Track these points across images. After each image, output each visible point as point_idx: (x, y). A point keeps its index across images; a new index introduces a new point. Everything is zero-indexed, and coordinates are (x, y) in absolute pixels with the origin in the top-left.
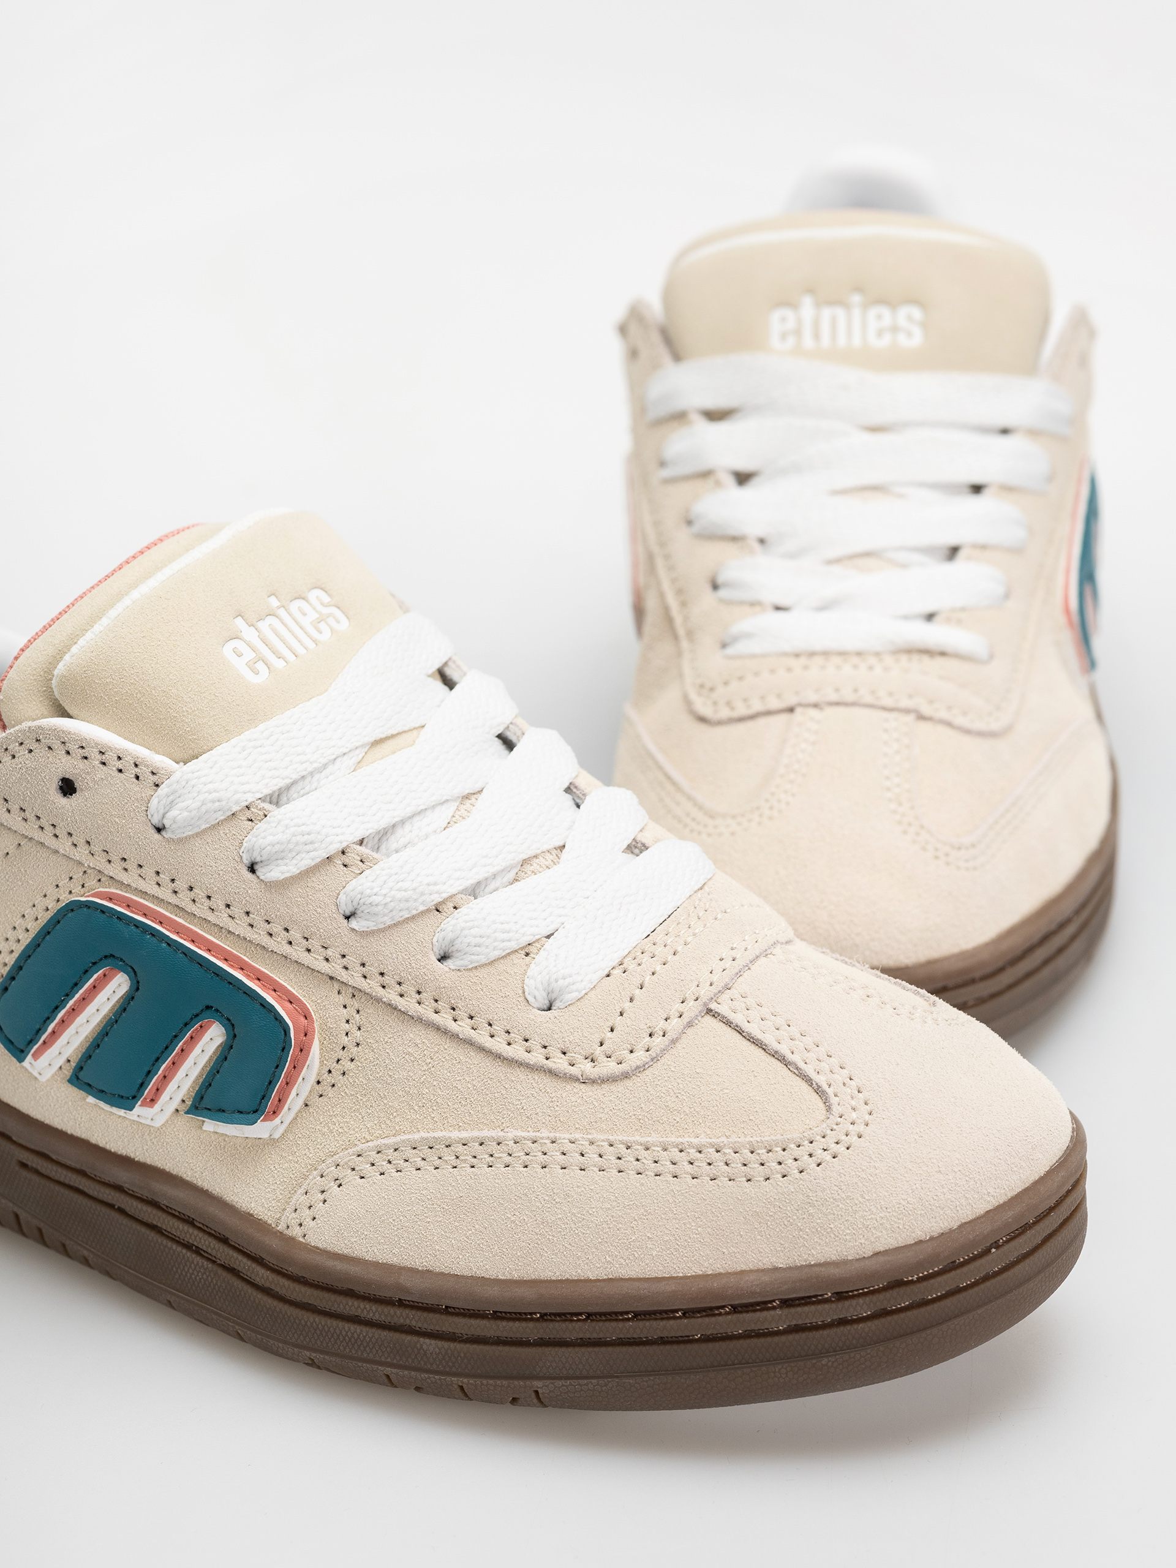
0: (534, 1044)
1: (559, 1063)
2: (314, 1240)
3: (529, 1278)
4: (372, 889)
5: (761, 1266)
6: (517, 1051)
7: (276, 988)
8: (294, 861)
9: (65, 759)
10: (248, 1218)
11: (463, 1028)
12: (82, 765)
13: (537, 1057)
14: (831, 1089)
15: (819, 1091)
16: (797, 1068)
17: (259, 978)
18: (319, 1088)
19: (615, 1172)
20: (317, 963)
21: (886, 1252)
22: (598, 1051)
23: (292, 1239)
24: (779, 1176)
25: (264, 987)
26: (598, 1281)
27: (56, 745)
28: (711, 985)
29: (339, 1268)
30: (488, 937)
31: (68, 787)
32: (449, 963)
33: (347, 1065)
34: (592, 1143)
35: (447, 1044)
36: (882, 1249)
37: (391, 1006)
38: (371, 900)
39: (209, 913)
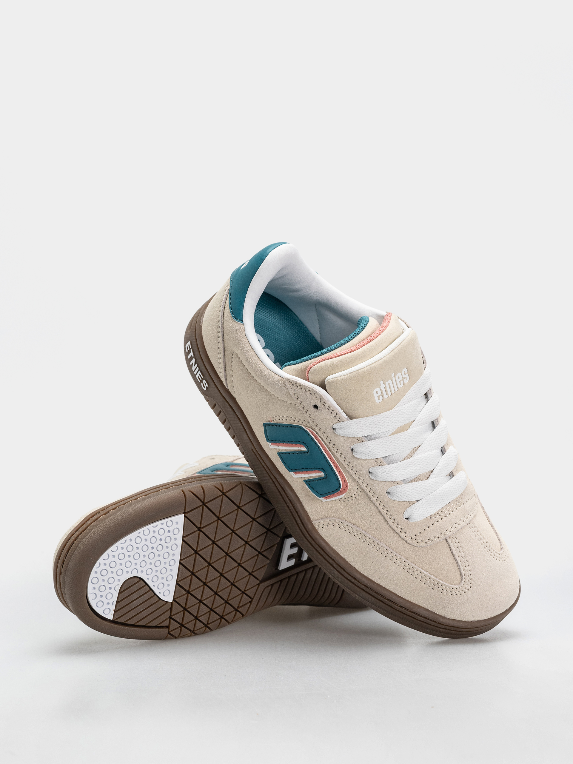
0: (400, 527)
1: (403, 535)
2: (320, 532)
3: (368, 577)
4: (380, 473)
5: (425, 607)
6: (394, 526)
7: (342, 476)
8: (364, 456)
9: (319, 402)
10: (306, 512)
11: (384, 512)
12: (323, 406)
13: (398, 530)
14: (465, 576)
15: (461, 575)
16: (459, 567)
17: (340, 472)
18: (340, 500)
19: (402, 568)
20: (356, 478)
21: (456, 620)
22: (414, 537)
23: (314, 527)
24: (441, 592)
25: (339, 474)
26: (384, 588)
27: (319, 398)
28: (450, 532)
29: (323, 543)
30: (402, 496)
31: (316, 407)
32: (389, 495)
33: (350, 500)
34: (400, 559)
35: (378, 514)
36: (455, 619)
37: (369, 497)
38: (378, 475)
39: (336, 452)
